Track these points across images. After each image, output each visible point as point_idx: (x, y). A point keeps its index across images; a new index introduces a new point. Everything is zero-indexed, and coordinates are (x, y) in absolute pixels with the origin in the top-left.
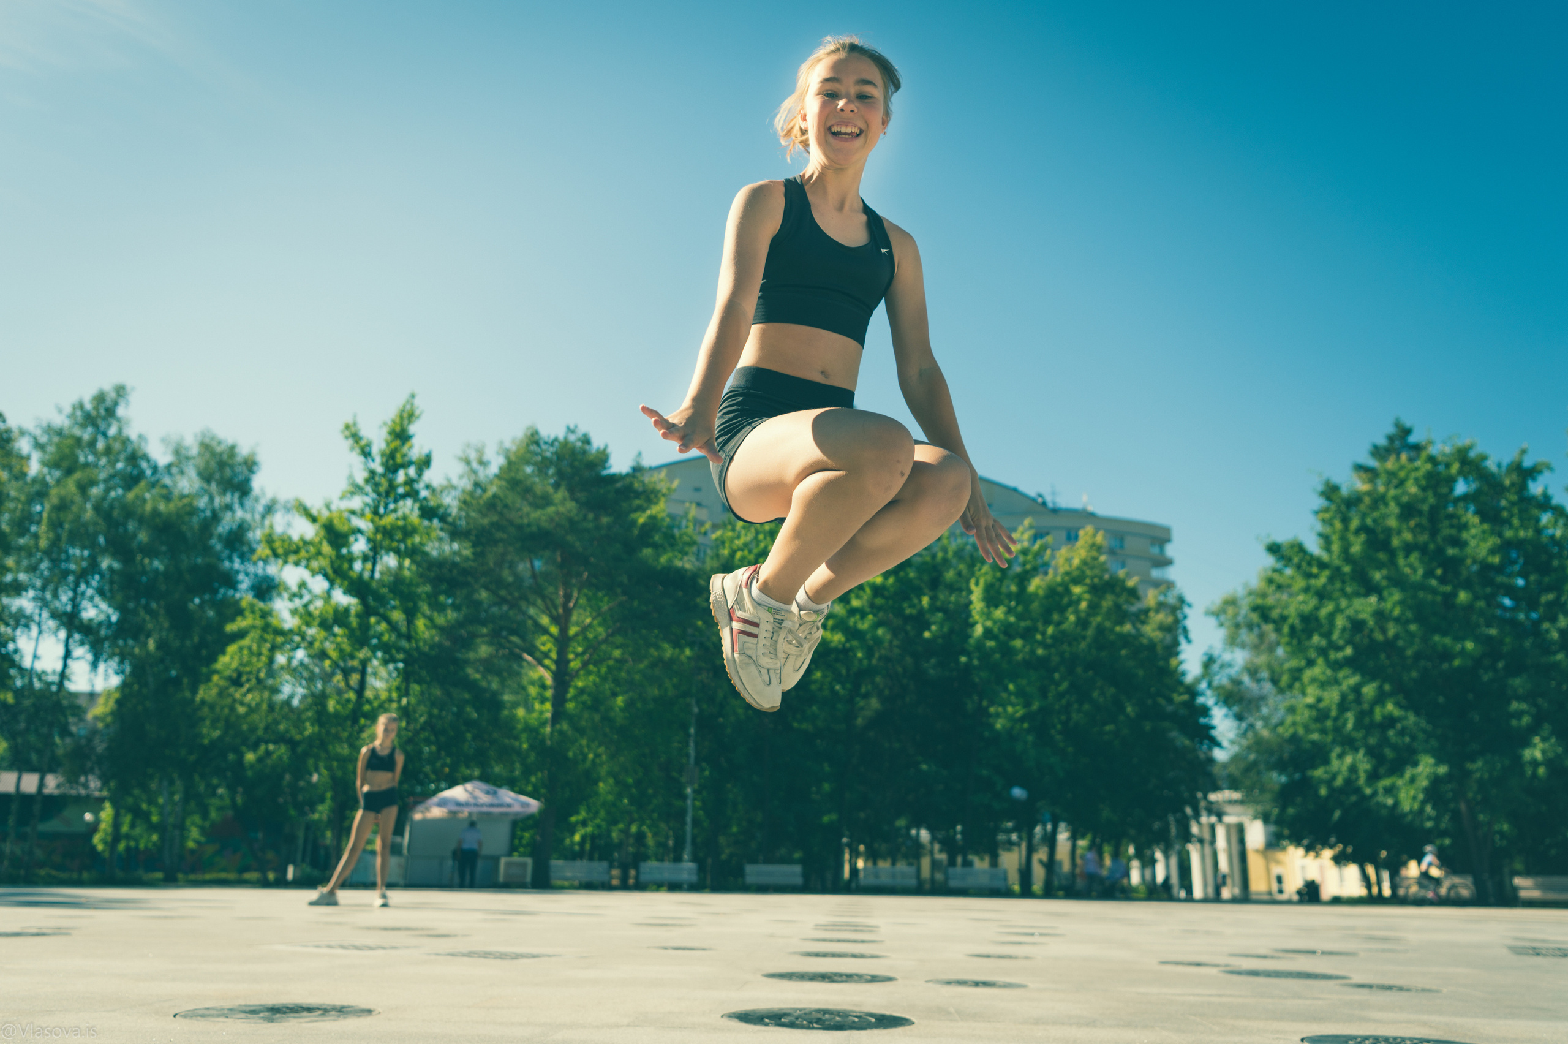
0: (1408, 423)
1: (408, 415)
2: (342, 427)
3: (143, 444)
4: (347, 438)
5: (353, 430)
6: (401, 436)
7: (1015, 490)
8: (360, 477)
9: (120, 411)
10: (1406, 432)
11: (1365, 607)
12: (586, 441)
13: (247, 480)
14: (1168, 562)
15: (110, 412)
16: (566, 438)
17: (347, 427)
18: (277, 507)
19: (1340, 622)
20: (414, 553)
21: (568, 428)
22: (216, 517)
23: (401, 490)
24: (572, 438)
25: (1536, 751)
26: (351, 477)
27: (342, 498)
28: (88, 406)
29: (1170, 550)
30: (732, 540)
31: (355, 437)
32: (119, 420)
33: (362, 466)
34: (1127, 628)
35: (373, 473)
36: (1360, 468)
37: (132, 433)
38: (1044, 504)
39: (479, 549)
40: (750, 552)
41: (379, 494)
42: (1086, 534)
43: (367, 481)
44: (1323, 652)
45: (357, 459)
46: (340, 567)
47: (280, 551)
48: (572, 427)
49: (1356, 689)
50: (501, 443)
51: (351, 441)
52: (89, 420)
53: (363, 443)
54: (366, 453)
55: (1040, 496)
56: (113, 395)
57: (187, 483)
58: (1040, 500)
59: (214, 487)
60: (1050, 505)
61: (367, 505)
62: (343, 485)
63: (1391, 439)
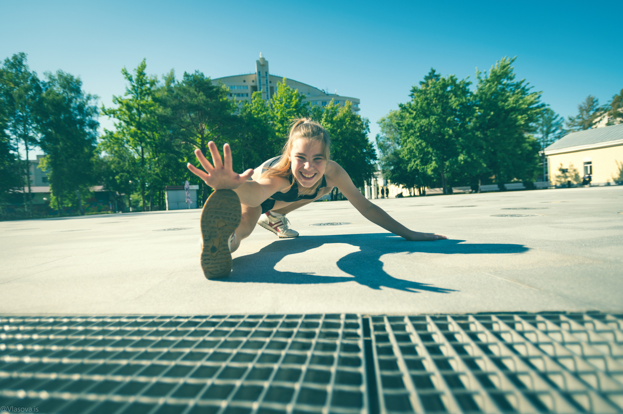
0: (434, 69)
1: (144, 66)
2: (121, 70)
3: (35, 75)
4: (123, 74)
5: (125, 71)
6: (141, 73)
7: (316, 88)
8: (130, 88)
9: (24, 63)
10: (434, 71)
11: (424, 121)
12: (202, 75)
13: (79, 88)
14: (359, 110)
15: (20, 63)
16: (195, 74)
17: (123, 70)
18: (91, 97)
19: (418, 126)
20: (151, 112)
21: (196, 71)
22: (70, 101)
23: (145, 92)
24: (197, 74)
25: (461, 157)
26: (127, 88)
27: (126, 95)
28: (12, 61)
29: (360, 106)
30: (251, 107)
31: (126, 73)
32: (24, 66)
33: (130, 84)
34: (357, 129)
35: (134, 86)
36: (422, 83)
37: (30, 71)
38: (324, 93)
39: (174, 111)
40: (256, 110)
41: (137, 94)
42: (347, 103)
43: (132, 89)
44: (412, 134)
45: (128, 82)
46: (132, 118)
47: (107, 113)
48: (197, 70)
49: (420, 144)
50: (163, 75)
51: (125, 76)
52: (13, 65)
53: (129, 76)
54: (130, 79)
55: (323, 90)
56: (20, 56)
57: (57, 89)
58: (323, 91)
59: (66, 90)
60: (326, 93)
61: (134, 97)
62: (125, 91)
63: (430, 74)
